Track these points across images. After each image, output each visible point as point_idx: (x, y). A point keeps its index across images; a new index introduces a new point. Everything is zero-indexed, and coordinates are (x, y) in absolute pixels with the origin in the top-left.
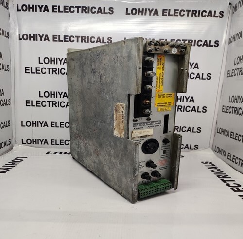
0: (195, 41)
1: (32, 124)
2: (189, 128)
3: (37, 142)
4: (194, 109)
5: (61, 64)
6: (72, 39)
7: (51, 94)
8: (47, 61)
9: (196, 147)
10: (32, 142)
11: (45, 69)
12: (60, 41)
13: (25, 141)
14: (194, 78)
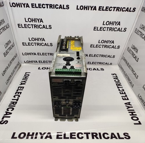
0: (121, 8)
1: (28, 54)
2: (109, 55)
3: (32, 62)
4: (113, 47)
5: (39, 22)
6: (44, 6)
7: (36, 39)
8: (30, 20)
9: (111, 64)
10: (29, 62)
11: (30, 25)
12: (36, 7)
13: (26, 62)
14: (116, 30)
